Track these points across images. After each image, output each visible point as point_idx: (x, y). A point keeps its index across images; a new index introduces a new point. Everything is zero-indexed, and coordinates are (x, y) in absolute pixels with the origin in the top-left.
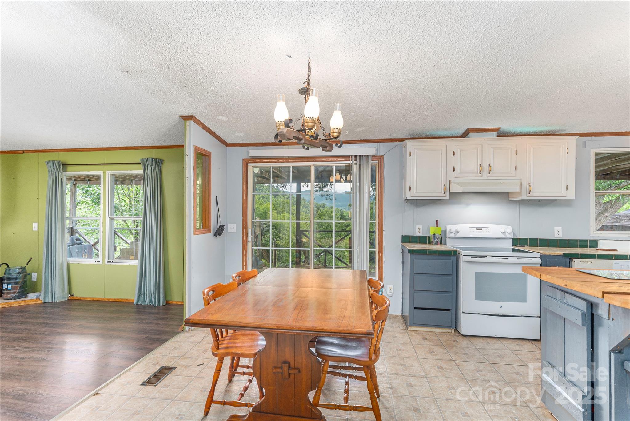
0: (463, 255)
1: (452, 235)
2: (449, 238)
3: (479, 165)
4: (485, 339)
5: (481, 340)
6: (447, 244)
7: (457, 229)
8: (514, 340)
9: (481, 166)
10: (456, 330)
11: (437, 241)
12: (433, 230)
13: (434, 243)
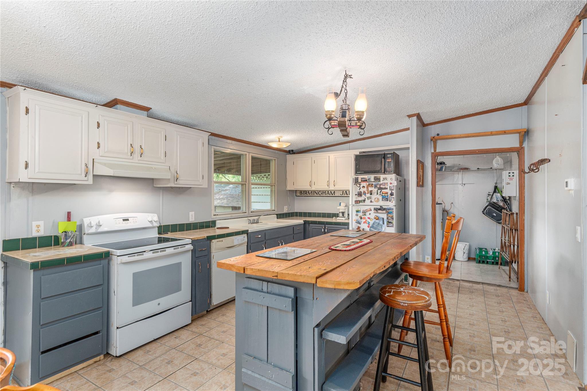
0: (118, 256)
1: (93, 230)
2: (88, 234)
3: (129, 145)
4: (143, 348)
5: (140, 352)
6: (85, 243)
7: (99, 222)
8: (171, 335)
9: (132, 147)
10: (108, 354)
11: (71, 241)
12: (62, 226)
13: (66, 244)
